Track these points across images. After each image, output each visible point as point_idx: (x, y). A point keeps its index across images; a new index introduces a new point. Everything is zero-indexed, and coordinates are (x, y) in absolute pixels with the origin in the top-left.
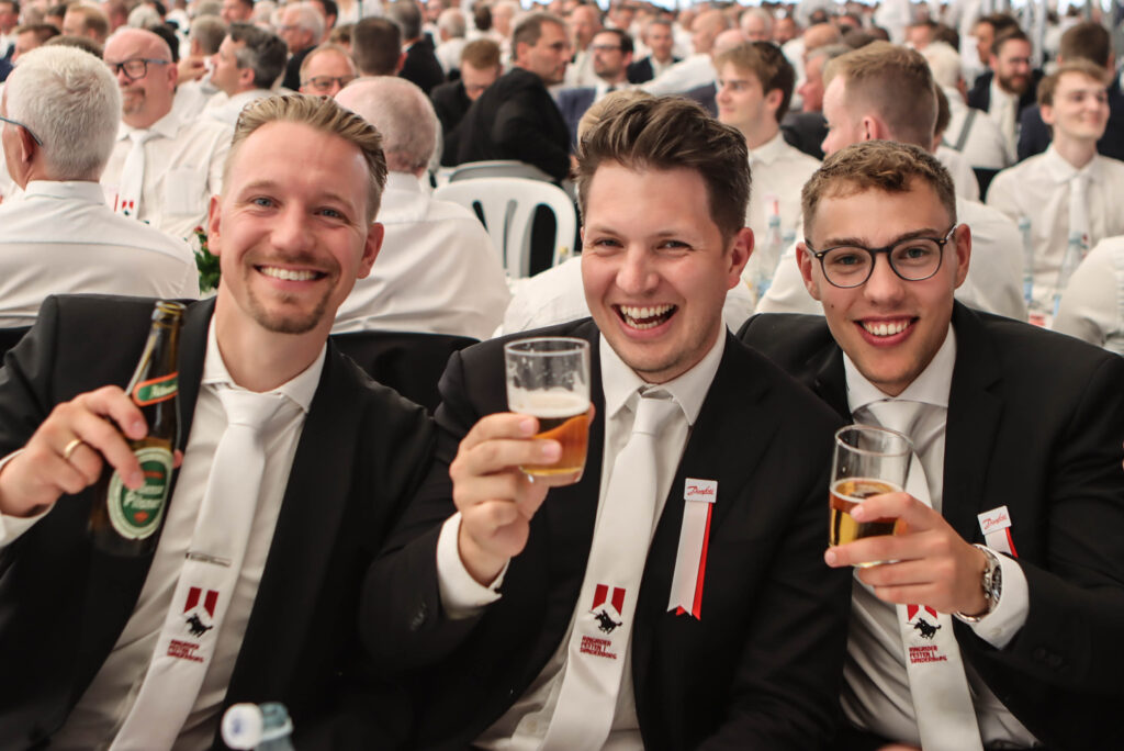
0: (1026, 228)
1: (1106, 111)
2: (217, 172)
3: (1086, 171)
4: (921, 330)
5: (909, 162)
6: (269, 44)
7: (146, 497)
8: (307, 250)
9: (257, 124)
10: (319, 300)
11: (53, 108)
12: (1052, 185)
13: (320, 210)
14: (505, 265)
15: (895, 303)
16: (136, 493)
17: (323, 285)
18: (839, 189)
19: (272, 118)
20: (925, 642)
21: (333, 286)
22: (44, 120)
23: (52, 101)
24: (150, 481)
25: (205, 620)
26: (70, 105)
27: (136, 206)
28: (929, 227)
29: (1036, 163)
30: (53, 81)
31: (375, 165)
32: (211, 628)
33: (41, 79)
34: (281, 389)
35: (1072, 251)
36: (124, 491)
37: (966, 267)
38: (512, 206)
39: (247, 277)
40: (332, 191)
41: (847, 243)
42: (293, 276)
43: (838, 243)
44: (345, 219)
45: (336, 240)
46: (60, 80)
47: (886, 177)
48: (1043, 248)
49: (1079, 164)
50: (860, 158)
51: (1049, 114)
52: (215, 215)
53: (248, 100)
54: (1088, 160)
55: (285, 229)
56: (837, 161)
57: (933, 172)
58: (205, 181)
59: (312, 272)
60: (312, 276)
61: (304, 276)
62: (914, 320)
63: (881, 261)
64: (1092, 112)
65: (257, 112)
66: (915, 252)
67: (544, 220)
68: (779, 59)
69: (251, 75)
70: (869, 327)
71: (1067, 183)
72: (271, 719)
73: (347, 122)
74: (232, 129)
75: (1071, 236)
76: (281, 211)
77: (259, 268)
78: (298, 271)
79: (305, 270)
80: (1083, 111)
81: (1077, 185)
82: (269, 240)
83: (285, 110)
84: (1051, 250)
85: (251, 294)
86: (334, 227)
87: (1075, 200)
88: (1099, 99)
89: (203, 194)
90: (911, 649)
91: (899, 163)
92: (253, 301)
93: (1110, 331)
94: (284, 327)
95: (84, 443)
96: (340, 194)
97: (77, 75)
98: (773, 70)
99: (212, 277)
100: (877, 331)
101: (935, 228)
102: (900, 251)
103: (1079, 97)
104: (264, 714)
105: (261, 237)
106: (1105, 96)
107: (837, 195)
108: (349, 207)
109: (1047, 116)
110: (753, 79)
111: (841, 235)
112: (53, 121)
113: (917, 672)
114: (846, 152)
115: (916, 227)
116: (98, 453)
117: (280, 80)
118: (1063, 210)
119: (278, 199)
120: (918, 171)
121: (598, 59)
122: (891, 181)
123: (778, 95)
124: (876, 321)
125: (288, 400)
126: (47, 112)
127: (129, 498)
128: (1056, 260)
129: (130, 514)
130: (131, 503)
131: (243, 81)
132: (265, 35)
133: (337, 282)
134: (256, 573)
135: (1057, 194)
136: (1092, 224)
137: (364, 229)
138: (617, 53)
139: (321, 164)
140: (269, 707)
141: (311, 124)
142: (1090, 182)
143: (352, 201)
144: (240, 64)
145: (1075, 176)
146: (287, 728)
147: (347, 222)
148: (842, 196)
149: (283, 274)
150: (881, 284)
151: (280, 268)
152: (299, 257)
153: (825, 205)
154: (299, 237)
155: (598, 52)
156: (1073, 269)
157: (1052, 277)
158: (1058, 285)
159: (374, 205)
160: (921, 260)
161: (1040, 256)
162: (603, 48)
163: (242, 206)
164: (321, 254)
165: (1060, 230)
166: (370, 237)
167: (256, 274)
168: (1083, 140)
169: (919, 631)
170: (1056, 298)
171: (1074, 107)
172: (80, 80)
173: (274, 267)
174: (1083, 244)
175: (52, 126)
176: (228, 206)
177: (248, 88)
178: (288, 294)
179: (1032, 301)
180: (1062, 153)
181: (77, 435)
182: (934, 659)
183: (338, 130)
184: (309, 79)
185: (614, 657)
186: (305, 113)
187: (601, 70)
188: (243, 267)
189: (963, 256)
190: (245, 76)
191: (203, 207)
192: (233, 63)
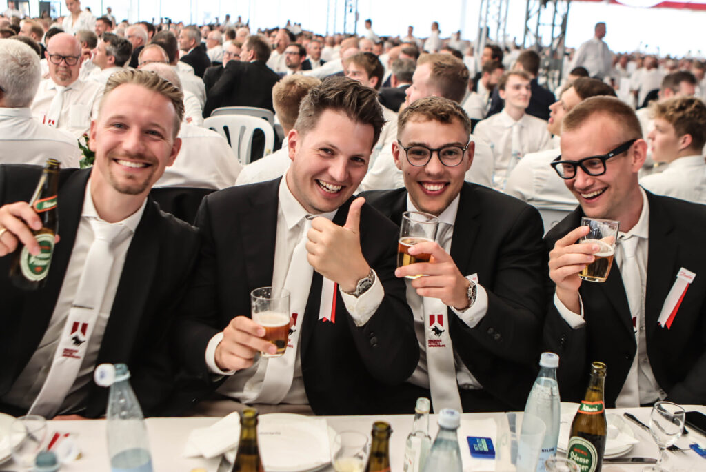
0: (492, 147)
1: (529, 94)
2: (96, 108)
3: (520, 122)
4: (450, 189)
5: (452, 109)
6: (123, 44)
7: (41, 259)
8: (141, 152)
9: (117, 84)
10: (146, 177)
11: (13, 74)
12: (503, 128)
13: (148, 132)
14: (239, 157)
15: (439, 176)
16: (36, 257)
17: (148, 170)
18: (418, 118)
19: (125, 81)
20: (436, 337)
21: (154, 171)
22: (7, 80)
23: (12, 71)
24: (43, 251)
25: (81, 338)
26: (21, 73)
27: (56, 123)
28: (459, 142)
29: (496, 118)
30: (12, 60)
31: (178, 109)
32: (84, 342)
33: (5, 59)
34: (123, 222)
35: (513, 159)
36: (30, 256)
37: (471, 162)
38: (243, 129)
39: (109, 165)
40: (155, 122)
41: (420, 145)
42: (133, 165)
43: (415, 144)
44: (162, 137)
45: (156, 148)
46: (14, 59)
47: (441, 115)
48: (499, 158)
49: (517, 118)
50: (429, 105)
51: (503, 94)
52: (94, 130)
53: (112, 72)
54: (521, 116)
55: (130, 141)
56: (418, 105)
57: (463, 115)
58: (90, 112)
59: (144, 163)
60: (144, 165)
61: (139, 165)
62: (447, 184)
63: (435, 155)
64: (524, 95)
65: (117, 78)
66: (450, 153)
67: (258, 136)
68: (376, 62)
69: (113, 59)
70: (426, 186)
71: (511, 127)
72: (120, 371)
73: (164, 86)
74: (104, 87)
75: (513, 152)
76: (128, 131)
77: (116, 160)
78: (136, 163)
79: (139, 163)
80: (520, 94)
81: (516, 129)
82: (121, 146)
83: (132, 78)
84: (503, 159)
85: (111, 173)
86: (156, 141)
87: (515, 136)
88: (527, 88)
89: (89, 118)
90: (429, 340)
91: (448, 109)
92: (112, 177)
93: (529, 198)
94: (127, 191)
95: (8, 230)
96: (159, 123)
97: (24, 57)
98: (373, 67)
99: (91, 159)
100: (429, 188)
101: (461, 142)
102: (445, 152)
103: (518, 87)
104: (116, 369)
105: (117, 144)
106: (530, 87)
107: (416, 121)
108: (164, 130)
109: (502, 95)
110: (363, 71)
111: (417, 141)
112: (12, 81)
113: (431, 351)
114: (423, 101)
115: (453, 141)
116: (16, 236)
117: (128, 63)
118: (509, 141)
119: (126, 124)
120: (456, 114)
121: (288, 58)
122: (443, 117)
123: (375, 79)
124: (429, 183)
125: (125, 227)
126: (9, 76)
127: (32, 260)
128: (505, 164)
129: (33, 268)
130: (33, 262)
131: (109, 62)
132: (121, 40)
133: (156, 169)
134: (106, 316)
135: (506, 133)
136: (522, 147)
137: (171, 141)
138: (297, 56)
139: (150, 108)
140: (119, 366)
141: (146, 86)
142: (522, 127)
143: (166, 127)
144: (108, 53)
145: (515, 124)
146: (127, 376)
147: (163, 138)
148: (419, 122)
149: (128, 164)
150: (433, 166)
151: (127, 161)
152: (137, 156)
153: (410, 125)
154: (137, 145)
155: (288, 55)
156: (513, 168)
157: (503, 172)
158: (506, 176)
159: (177, 128)
160: (454, 156)
161: (498, 163)
162: (291, 53)
163: (107, 128)
164: (148, 154)
165: (507, 150)
166: (174, 145)
167: (114, 163)
168: (519, 108)
169: (434, 332)
170: (505, 181)
171: (516, 93)
172: (25, 59)
173: (124, 160)
174: (518, 156)
175: (12, 83)
176: (100, 127)
177: (112, 65)
178: (130, 174)
179: (494, 183)
180: (509, 113)
181: (4, 227)
182: (440, 346)
183: (160, 90)
184: (143, 62)
185: (292, 346)
186: (143, 80)
187: (289, 64)
188: (107, 159)
189: (471, 156)
190: (110, 60)
191: (88, 124)
192: (104, 53)
